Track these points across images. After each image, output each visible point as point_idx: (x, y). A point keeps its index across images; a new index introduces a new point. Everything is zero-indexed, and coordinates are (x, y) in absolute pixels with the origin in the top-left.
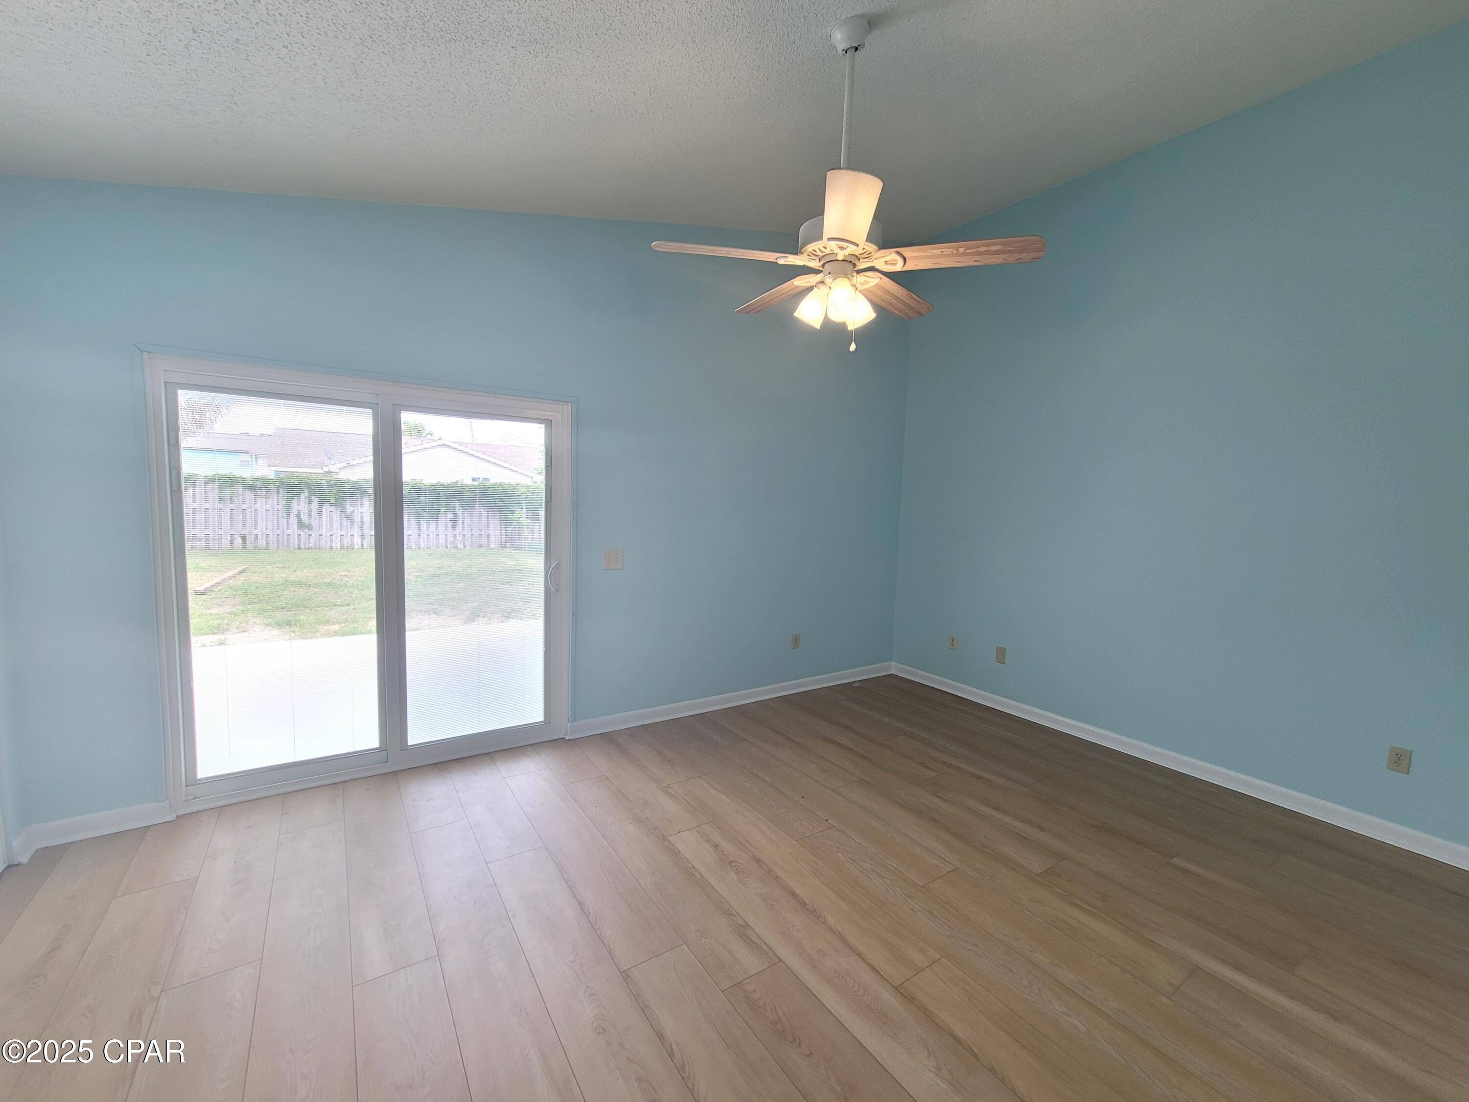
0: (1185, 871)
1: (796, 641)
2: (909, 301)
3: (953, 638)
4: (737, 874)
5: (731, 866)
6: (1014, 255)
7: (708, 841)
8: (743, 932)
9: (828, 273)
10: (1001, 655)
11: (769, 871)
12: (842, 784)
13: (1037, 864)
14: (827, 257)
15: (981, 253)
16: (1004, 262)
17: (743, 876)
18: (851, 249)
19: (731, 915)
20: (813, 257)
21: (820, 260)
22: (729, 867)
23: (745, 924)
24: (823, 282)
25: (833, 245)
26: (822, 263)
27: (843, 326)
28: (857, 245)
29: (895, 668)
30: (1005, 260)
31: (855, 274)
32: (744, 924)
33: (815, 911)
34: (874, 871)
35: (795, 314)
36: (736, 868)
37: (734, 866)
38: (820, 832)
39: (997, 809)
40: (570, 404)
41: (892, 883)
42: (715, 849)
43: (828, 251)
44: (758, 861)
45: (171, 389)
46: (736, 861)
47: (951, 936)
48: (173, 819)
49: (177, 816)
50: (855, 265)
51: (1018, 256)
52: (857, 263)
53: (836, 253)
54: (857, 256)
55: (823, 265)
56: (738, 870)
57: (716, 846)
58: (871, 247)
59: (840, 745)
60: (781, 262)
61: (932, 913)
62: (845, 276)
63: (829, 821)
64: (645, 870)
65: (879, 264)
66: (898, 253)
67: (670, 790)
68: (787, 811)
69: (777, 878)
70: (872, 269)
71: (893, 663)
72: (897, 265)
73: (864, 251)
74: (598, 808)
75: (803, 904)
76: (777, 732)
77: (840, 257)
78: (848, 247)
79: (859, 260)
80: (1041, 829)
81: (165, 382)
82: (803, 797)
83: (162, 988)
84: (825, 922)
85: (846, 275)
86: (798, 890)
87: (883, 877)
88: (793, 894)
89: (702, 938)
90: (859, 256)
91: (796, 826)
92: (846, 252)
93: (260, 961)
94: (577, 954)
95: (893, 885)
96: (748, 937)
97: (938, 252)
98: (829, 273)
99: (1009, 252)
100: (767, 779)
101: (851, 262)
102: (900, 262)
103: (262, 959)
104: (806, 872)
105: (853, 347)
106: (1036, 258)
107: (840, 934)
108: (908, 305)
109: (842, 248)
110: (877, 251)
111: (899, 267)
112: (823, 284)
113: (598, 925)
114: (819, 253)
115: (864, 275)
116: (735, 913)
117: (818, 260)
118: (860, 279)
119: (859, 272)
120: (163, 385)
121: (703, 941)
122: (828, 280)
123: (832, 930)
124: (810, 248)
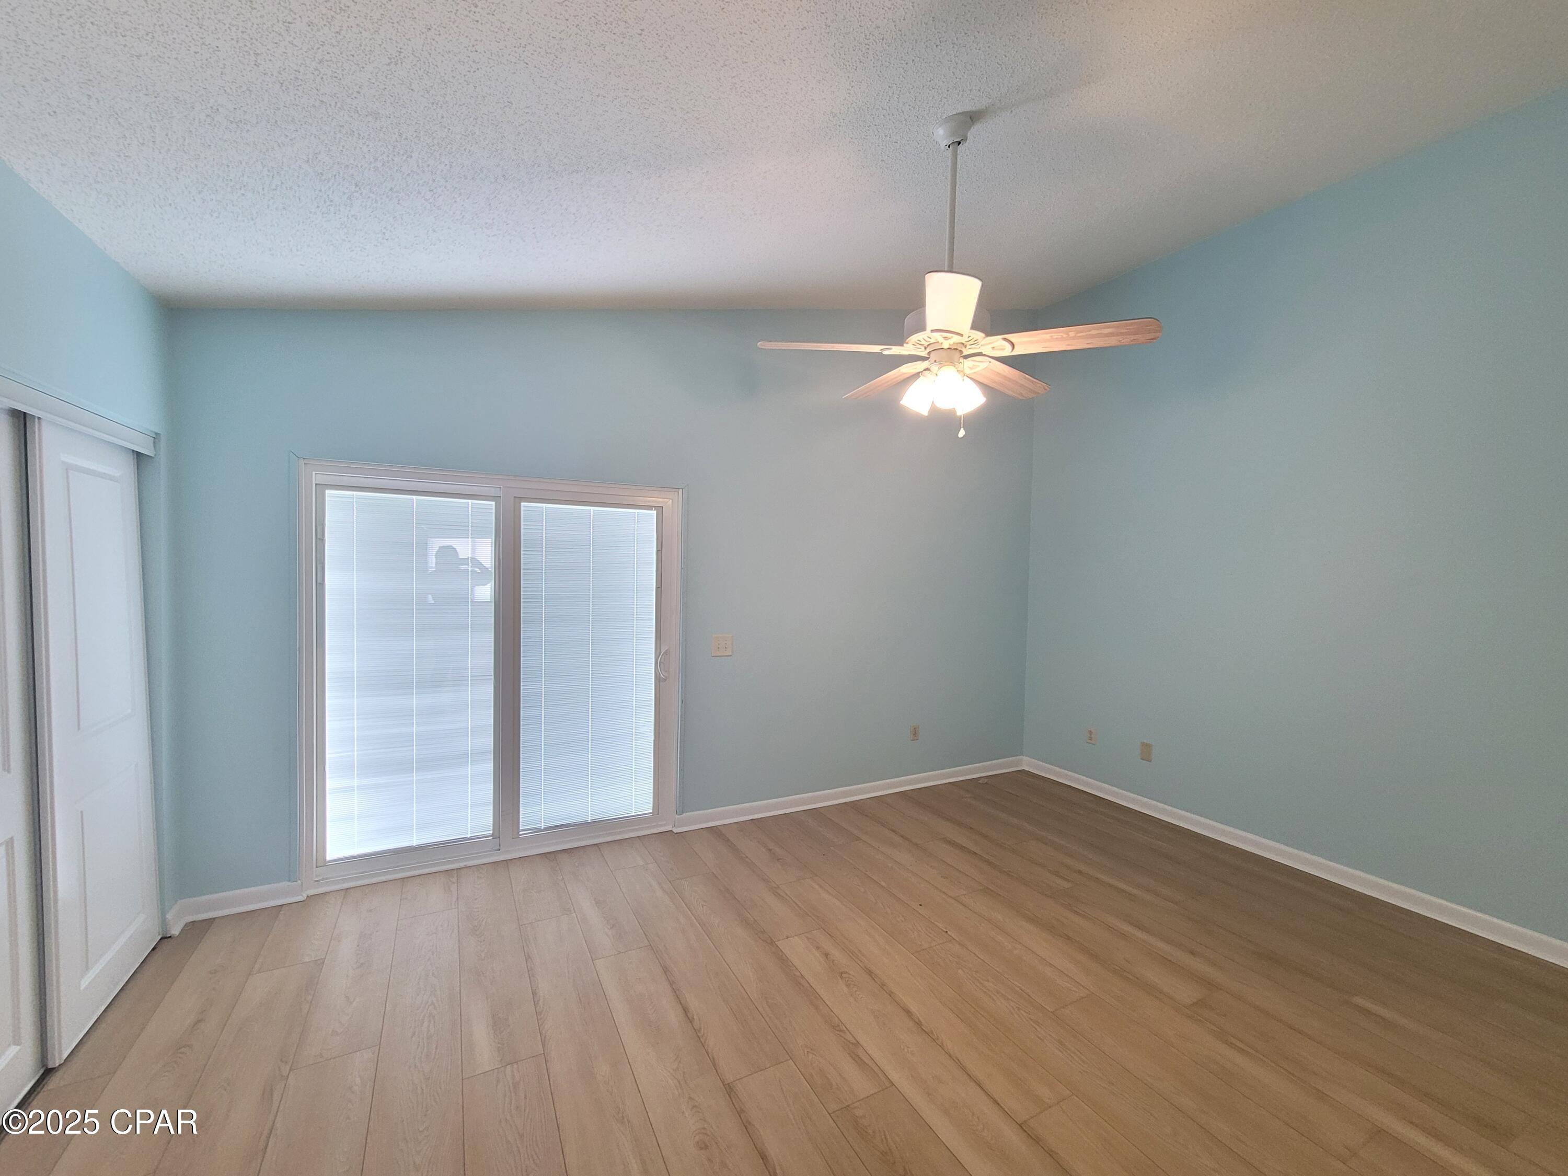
0: (1367, 1012)
1: (915, 733)
2: (1023, 382)
3: (1091, 732)
4: (848, 986)
5: (842, 978)
6: (1128, 336)
7: (818, 948)
8: (853, 1049)
9: (933, 362)
10: (1146, 752)
11: (883, 985)
12: (965, 892)
13: (1187, 993)
14: (932, 345)
15: (1093, 336)
16: (1119, 343)
17: (855, 989)
18: (956, 339)
19: (841, 1031)
20: (919, 346)
21: (925, 348)
22: (839, 978)
23: (856, 1042)
24: (927, 369)
25: (938, 337)
26: (928, 350)
27: (952, 412)
28: (962, 335)
29: (1028, 764)
30: (1120, 341)
31: (962, 360)
32: (854, 1041)
33: (932, 1032)
34: (998, 992)
35: (901, 402)
36: (846, 979)
37: (845, 978)
38: (939, 944)
39: (1140, 927)
40: (681, 491)
41: (1017, 1006)
42: (825, 958)
43: (932, 341)
44: (870, 973)
45: (322, 487)
46: (847, 973)
47: (1084, 1071)
48: (303, 899)
49: (308, 896)
50: (961, 352)
51: (1133, 338)
52: (963, 350)
53: (940, 342)
54: (963, 344)
55: (929, 353)
56: (849, 982)
57: (826, 955)
58: (978, 335)
59: (962, 848)
60: (885, 353)
61: (1061, 1043)
62: (949, 363)
63: (949, 932)
64: (751, 976)
65: (987, 350)
66: (1005, 339)
67: (779, 891)
68: (903, 919)
69: (890, 994)
70: (980, 354)
71: (1025, 758)
72: (1006, 350)
73: (970, 338)
74: (705, 907)
75: (919, 1024)
76: (894, 831)
77: (946, 346)
78: (952, 337)
79: (966, 347)
80: (1193, 953)
81: (316, 484)
82: (921, 905)
83: (291, 1068)
84: (942, 1046)
85: (951, 362)
86: (914, 1008)
87: (1008, 999)
88: (908, 1013)
89: (810, 1055)
90: (965, 343)
91: (913, 936)
92: (951, 342)
93: (378, 1047)
94: (680, 1062)
95: (1019, 1009)
96: (858, 1056)
97: (1048, 336)
98: (935, 361)
99: (1122, 334)
100: (883, 883)
101: (956, 349)
102: (1008, 346)
103: (380, 1044)
104: (922, 988)
105: (962, 433)
106: (1152, 339)
107: (958, 1060)
108: (1021, 386)
109: (946, 338)
110: (984, 338)
111: (1007, 352)
112: (929, 372)
113: (702, 1031)
114: (923, 342)
115: (972, 360)
116: (845, 1029)
117: (923, 349)
118: (968, 363)
119: (966, 357)
120: (314, 486)
121: (810, 1058)
122: (934, 368)
123: (950, 1056)
124: (914, 338)
